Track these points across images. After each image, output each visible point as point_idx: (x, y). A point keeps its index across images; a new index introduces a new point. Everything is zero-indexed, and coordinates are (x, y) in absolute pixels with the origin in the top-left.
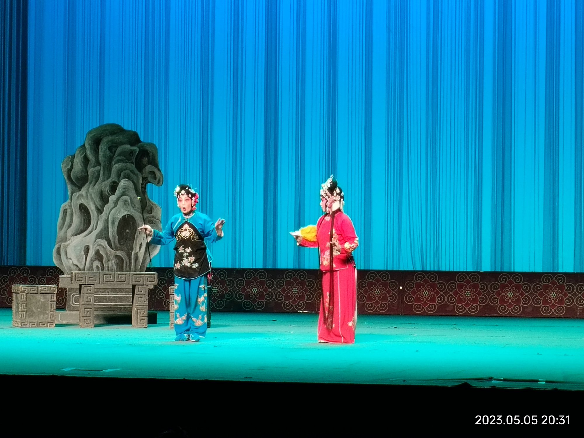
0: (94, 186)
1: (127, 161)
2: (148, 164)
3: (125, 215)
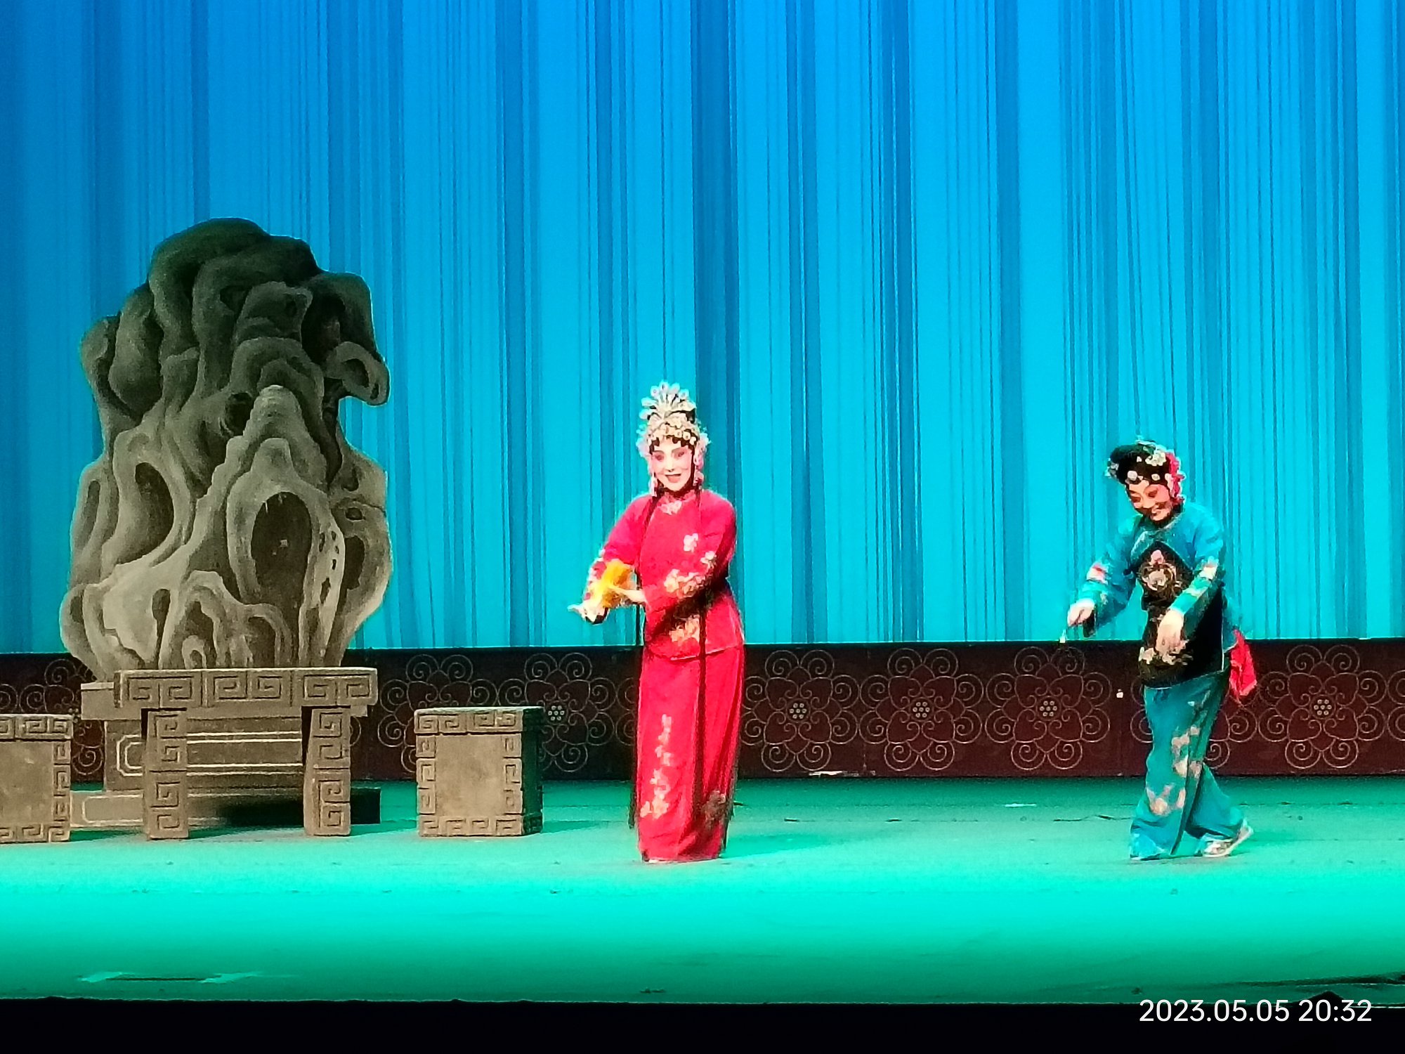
0: (181, 407)
1: (277, 330)
2: (342, 341)
3: (276, 496)
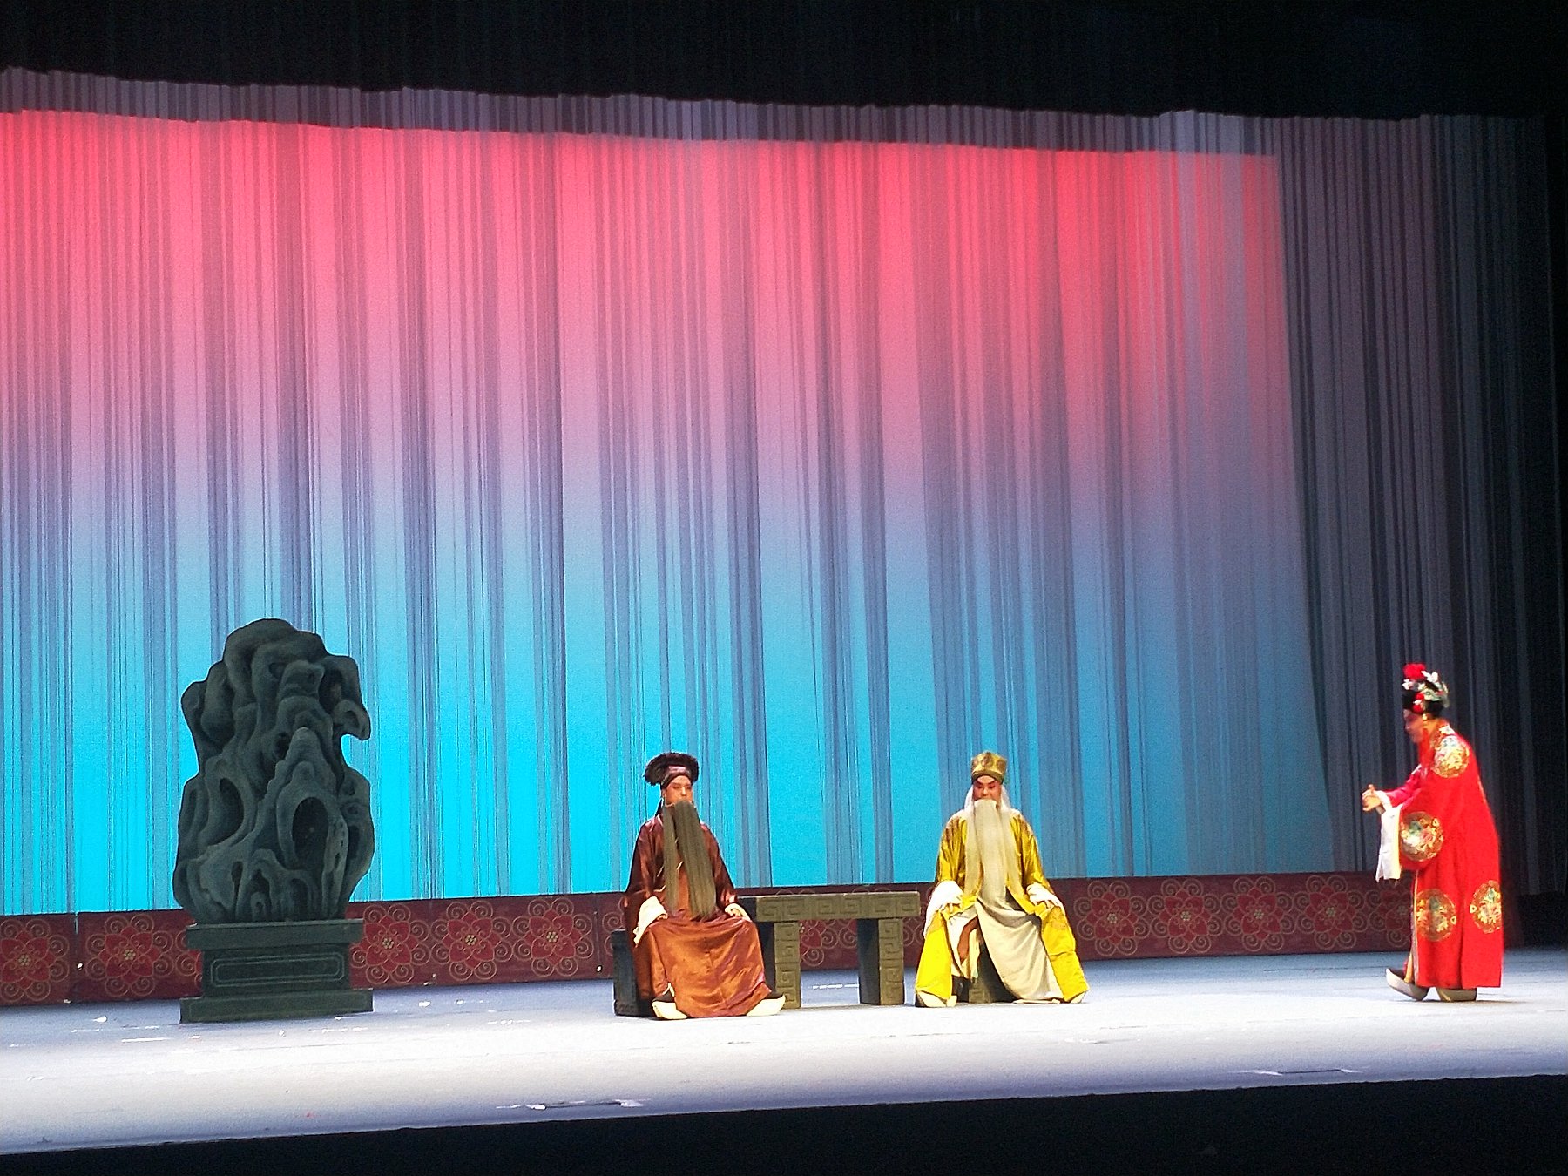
0: (246, 743)
1: (304, 692)
2: (342, 699)
3: (306, 800)
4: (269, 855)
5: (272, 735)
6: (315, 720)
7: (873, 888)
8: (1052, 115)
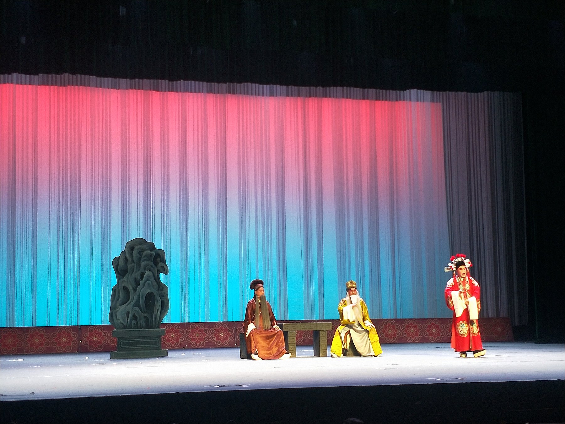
0: (131, 275)
1: (149, 260)
2: (160, 263)
3: (149, 292)
4: (137, 309)
5: (139, 273)
6: (152, 268)
7: (318, 321)
8: (374, 90)
